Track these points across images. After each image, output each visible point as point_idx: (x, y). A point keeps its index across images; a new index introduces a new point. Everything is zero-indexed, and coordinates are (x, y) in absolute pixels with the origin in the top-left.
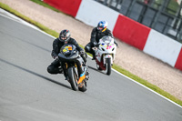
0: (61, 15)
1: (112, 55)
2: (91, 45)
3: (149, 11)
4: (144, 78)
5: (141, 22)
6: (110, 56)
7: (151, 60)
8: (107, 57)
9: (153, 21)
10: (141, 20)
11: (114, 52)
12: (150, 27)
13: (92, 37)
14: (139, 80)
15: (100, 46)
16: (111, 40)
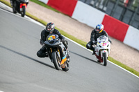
0: (61, 15)
1: (108, 50)
2: (91, 43)
3: (128, 12)
4: (124, 63)
5: (122, 20)
6: (106, 51)
7: (129, 49)
8: (103, 52)
9: (131, 20)
10: (122, 19)
11: (109, 48)
12: (129, 24)
13: (92, 37)
14: (120, 64)
15: (98, 44)
16: (106, 39)
